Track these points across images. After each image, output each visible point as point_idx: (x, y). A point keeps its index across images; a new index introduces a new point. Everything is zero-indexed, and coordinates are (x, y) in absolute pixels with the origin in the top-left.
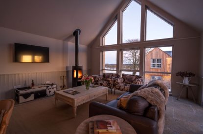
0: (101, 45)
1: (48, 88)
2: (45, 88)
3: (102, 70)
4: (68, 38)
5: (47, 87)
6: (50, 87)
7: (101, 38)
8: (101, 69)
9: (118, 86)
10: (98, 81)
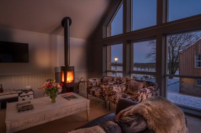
0: (104, 37)
1: (21, 95)
2: (17, 95)
3: (106, 72)
4: (55, 31)
5: (19, 94)
6: (24, 94)
7: (104, 28)
8: (104, 70)
9: (113, 97)
10: (91, 88)
